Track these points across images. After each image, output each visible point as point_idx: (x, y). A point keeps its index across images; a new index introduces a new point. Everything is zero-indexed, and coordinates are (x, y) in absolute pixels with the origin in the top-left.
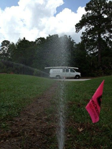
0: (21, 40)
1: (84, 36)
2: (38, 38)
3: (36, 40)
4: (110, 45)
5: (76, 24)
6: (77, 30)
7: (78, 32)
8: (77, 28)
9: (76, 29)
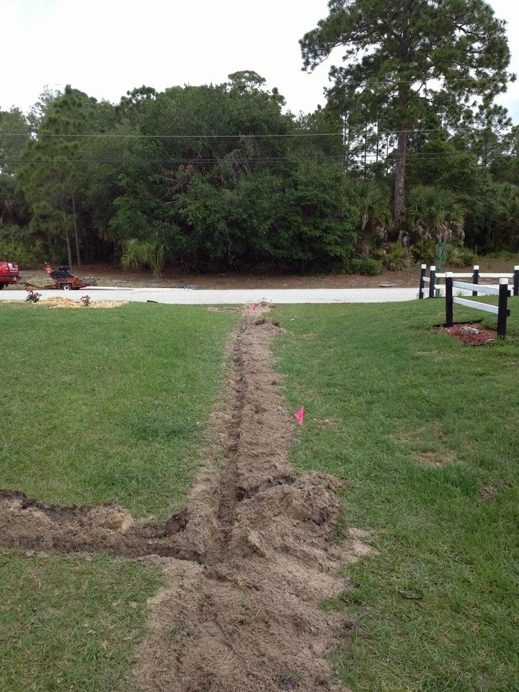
0: (55, 96)
1: (338, 82)
2: (131, 90)
3: (123, 98)
4: (451, 125)
5: (302, 37)
6: (307, 63)
7: (313, 68)
8: (306, 50)
9: (304, 56)
